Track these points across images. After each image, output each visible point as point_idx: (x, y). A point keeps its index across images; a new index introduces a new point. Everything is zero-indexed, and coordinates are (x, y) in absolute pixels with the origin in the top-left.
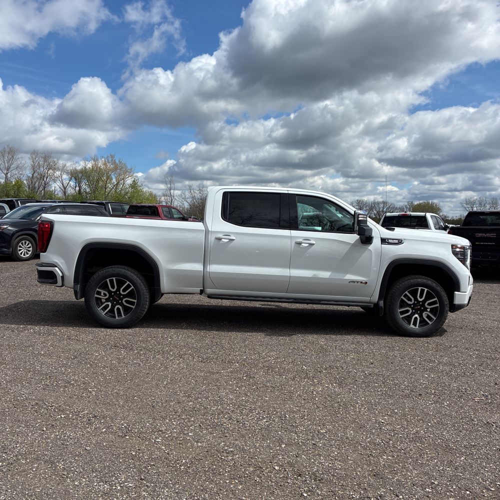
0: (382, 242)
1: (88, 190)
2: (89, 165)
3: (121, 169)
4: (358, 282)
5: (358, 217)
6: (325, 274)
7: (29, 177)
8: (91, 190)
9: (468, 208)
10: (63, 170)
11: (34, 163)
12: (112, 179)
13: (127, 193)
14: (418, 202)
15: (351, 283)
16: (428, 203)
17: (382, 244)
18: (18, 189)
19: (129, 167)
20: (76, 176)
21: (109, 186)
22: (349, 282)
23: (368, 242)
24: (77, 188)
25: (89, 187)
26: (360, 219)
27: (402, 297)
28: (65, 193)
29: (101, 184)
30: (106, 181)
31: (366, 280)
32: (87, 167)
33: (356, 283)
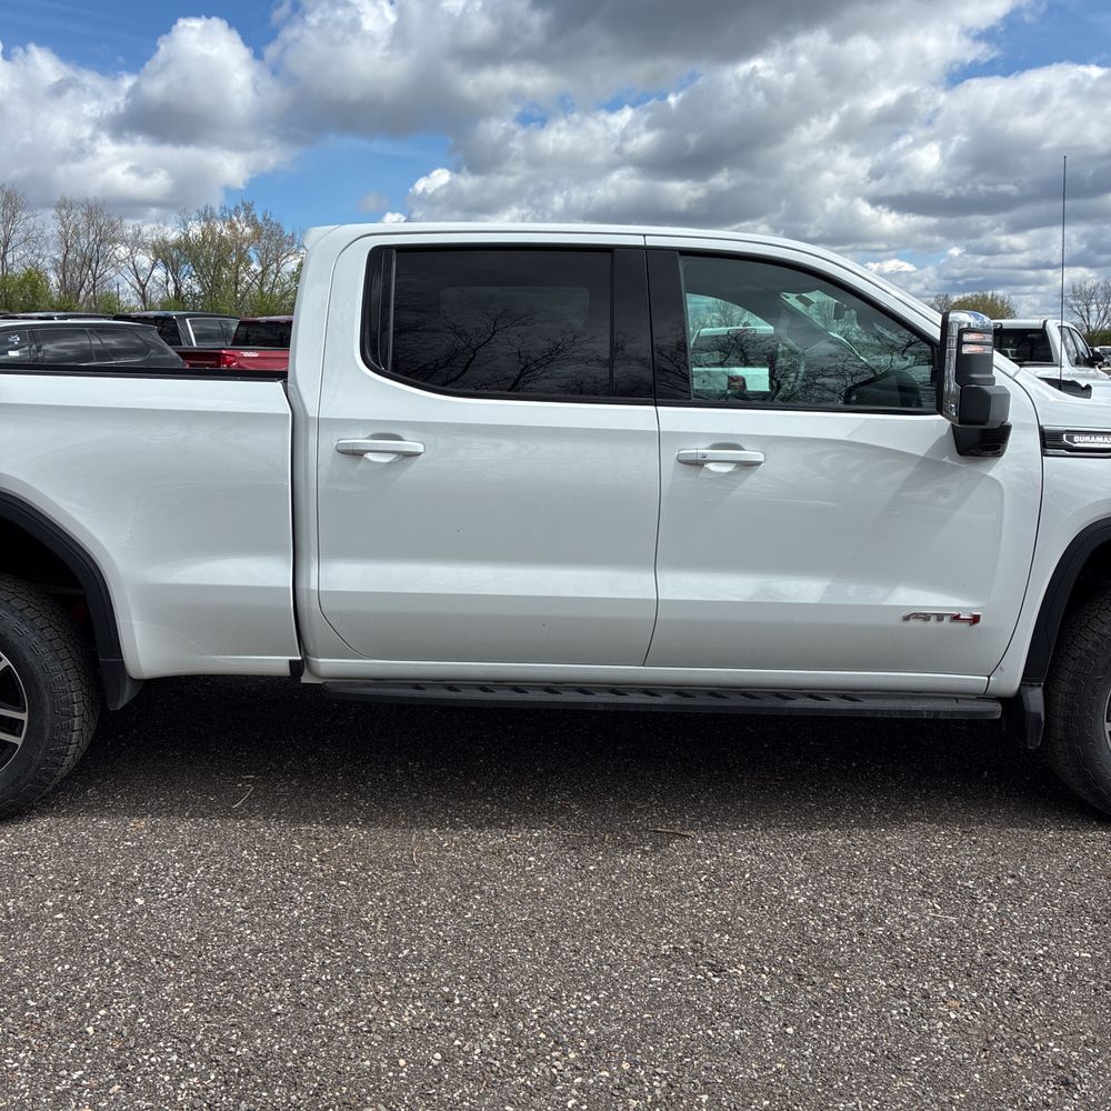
0: (1044, 446)
1: (197, 289)
2: (196, 230)
3: (269, 238)
4: (940, 617)
5: (960, 343)
7: (56, 260)
8: (204, 289)
9: (1078, 306)
10: (136, 243)
11: (65, 227)
12: (249, 262)
13: (286, 294)
14: (961, 297)
15: (913, 623)
16: (985, 297)
17: (1044, 454)
18: (33, 292)
19: (288, 232)
20: (166, 255)
21: (243, 278)
22: (907, 618)
23: (988, 449)
24: (171, 287)
25: (200, 282)
26: (966, 350)
28: (144, 297)
29: (226, 274)
30: (238, 267)
31: (973, 608)
32: (190, 235)
33: (933, 619)
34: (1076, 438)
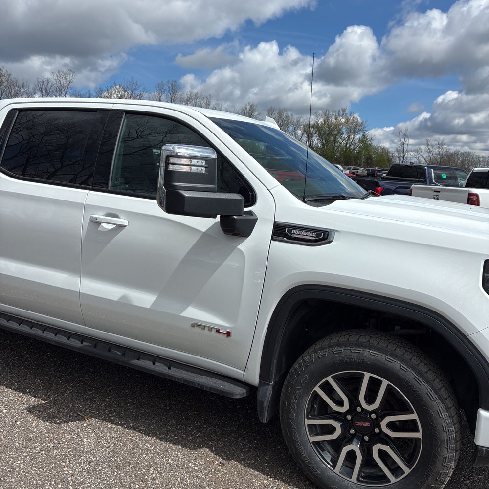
0: (274, 234)
2: (321, 120)
3: (352, 124)
4: (211, 329)
5: (167, 164)
6: (144, 299)
10: (297, 125)
12: (342, 134)
13: (357, 148)
15: (196, 329)
17: (272, 239)
21: (339, 141)
22: (193, 326)
26: (171, 167)
27: (317, 389)
29: (332, 139)
30: (336, 136)
31: (228, 327)
32: (319, 122)
33: (207, 329)
34: (294, 231)
